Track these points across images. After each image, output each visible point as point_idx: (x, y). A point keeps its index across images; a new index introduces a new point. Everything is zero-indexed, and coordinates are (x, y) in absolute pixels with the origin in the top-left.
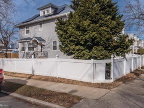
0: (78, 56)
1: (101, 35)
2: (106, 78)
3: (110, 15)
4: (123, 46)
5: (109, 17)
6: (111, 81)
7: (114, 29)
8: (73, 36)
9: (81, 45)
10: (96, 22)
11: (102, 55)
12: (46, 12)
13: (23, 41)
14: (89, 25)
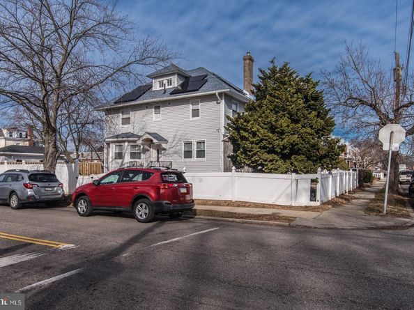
0: (271, 169)
1: (304, 140)
2: (311, 200)
3: (315, 110)
4: (332, 155)
5: (314, 113)
6: (318, 204)
7: (322, 131)
8: (266, 140)
9: (276, 153)
10: (297, 121)
11: (305, 168)
12: (165, 82)
13: (120, 139)
14: (288, 126)
